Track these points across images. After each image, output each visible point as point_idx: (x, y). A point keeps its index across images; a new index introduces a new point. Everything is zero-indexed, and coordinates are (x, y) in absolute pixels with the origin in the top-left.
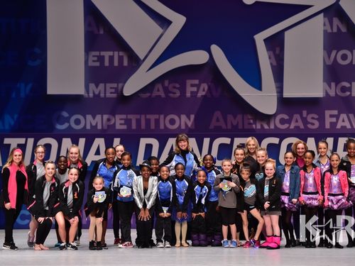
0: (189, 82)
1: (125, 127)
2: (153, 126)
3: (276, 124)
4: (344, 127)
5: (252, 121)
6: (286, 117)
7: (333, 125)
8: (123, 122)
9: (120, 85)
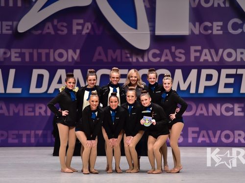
0: (75, 21)
1: (19, 60)
2: (44, 59)
3: (149, 57)
4: (206, 61)
5: (128, 55)
6: (157, 52)
7: (197, 58)
8: (17, 55)
9: (15, 23)
